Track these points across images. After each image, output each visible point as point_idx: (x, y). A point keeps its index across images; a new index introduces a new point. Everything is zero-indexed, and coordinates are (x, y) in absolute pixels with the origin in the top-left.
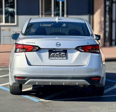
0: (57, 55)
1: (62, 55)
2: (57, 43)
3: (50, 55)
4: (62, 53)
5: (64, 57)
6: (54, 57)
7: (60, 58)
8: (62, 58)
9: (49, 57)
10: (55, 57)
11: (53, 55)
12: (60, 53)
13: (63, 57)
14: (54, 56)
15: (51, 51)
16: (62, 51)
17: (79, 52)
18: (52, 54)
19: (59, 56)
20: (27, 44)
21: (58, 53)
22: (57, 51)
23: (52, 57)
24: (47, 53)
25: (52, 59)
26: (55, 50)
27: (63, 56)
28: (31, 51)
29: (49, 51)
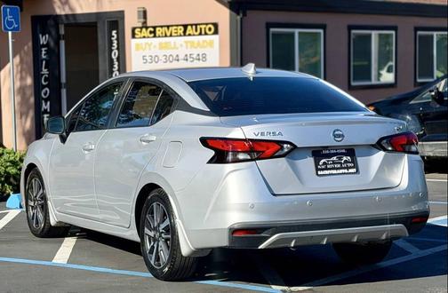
0: (334, 163)
1: (346, 162)
2: (336, 133)
3: (317, 164)
4: (345, 158)
5: (351, 168)
6: (326, 169)
7: (341, 171)
8: (346, 171)
9: (317, 170)
10: (330, 169)
11: (324, 163)
12: (340, 158)
13: (348, 168)
14: (328, 166)
15: (318, 153)
16: (344, 151)
17: (382, 153)
18: (322, 161)
19: (339, 166)
20: (259, 137)
21: (335, 158)
22: (332, 152)
23: (323, 170)
24: (311, 160)
25: (324, 175)
26: (328, 152)
27: (349, 165)
28: (272, 157)
29: (313, 155)
